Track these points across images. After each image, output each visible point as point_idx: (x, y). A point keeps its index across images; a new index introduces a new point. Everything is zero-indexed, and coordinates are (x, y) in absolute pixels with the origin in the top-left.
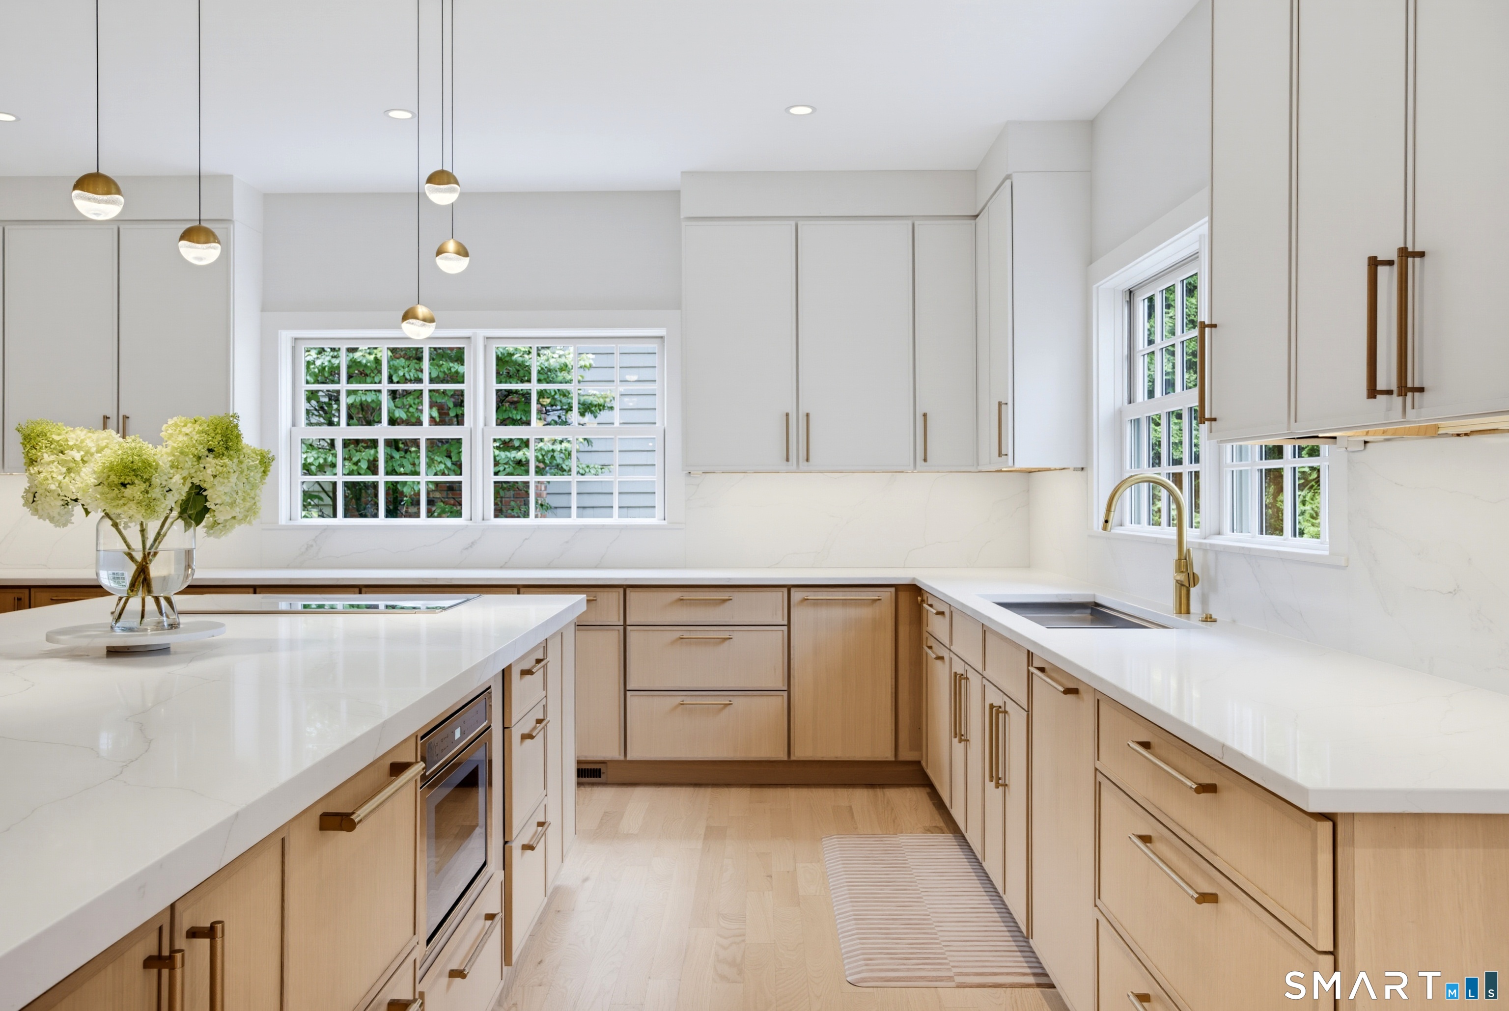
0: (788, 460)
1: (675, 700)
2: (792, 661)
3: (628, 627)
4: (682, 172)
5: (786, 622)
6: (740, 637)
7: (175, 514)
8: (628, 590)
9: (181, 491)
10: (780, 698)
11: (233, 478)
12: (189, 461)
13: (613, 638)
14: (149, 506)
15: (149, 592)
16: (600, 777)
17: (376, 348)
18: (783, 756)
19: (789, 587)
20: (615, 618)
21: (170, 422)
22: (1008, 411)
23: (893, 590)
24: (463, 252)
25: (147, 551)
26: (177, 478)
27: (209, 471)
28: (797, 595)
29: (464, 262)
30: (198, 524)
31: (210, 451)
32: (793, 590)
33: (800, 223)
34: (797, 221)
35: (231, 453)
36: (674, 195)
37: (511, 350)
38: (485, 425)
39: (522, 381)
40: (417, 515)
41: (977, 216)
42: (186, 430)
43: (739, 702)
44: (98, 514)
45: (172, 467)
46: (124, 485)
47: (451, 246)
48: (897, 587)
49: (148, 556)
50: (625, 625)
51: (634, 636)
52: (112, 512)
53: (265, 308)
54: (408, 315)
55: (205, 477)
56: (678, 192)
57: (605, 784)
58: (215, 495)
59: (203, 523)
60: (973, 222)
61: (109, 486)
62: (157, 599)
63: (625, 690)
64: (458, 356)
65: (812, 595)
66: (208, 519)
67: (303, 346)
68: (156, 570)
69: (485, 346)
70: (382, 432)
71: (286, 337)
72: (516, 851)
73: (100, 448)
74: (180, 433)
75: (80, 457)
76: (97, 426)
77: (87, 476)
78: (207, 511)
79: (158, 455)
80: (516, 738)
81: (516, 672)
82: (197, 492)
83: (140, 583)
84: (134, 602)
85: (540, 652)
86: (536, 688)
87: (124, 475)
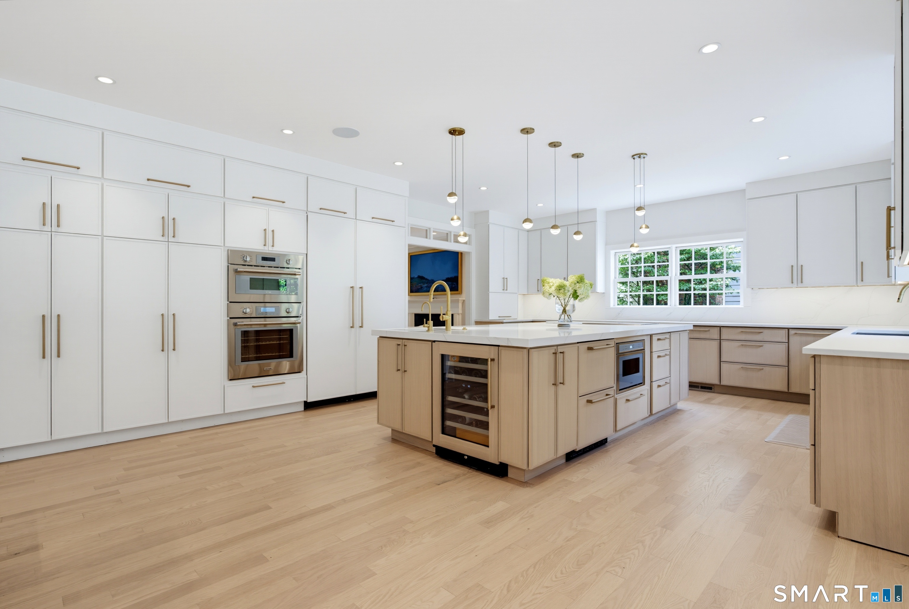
0: (792, 283)
1: (740, 366)
2: (790, 356)
3: (721, 340)
4: (746, 183)
5: (787, 341)
6: (767, 346)
7: (571, 296)
8: (721, 328)
9: (571, 291)
10: (785, 369)
11: (583, 288)
12: (573, 284)
13: (716, 344)
14: (565, 294)
15: (566, 313)
16: (712, 390)
17: (648, 253)
18: (786, 390)
19: (788, 329)
20: (717, 336)
21: (570, 276)
24: (647, 227)
25: (565, 304)
26: (571, 289)
27: (577, 287)
28: (792, 332)
29: (648, 230)
30: (576, 299)
31: (578, 282)
32: (790, 330)
33: (799, 194)
34: (796, 193)
35: (582, 282)
36: (743, 191)
37: (700, 249)
38: (676, 275)
39: (705, 259)
40: (653, 304)
42: (573, 278)
43: (767, 369)
44: (556, 297)
45: (570, 286)
46: (560, 290)
47: (644, 226)
49: (566, 305)
50: (720, 339)
51: (724, 343)
52: (558, 296)
53: (606, 244)
54: (632, 246)
55: (576, 288)
56: (745, 189)
57: (714, 392)
58: (579, 292)
59: (578, 299)
61: (557, 290)
62: (568, 315)
63: (720, 362)
64: (666, 253)
65: (798, 332)
66: (579, 298)
67: (618, 254)
68: (567, 309)
69: (676, 250)
70: (655, 279)
71: (612, 252)
72: (655, 385)
73: (556, 282)
74: (572, 278)
75: (551, 284)
76: (555, 277)
77: (553, 288)
78: (578, 296)
79: (567, 283)
80: (655, 356)
81: (655, 338)
82: (575, 291)
83: (564, 311)
84: (563, 316)
85: (667, 336)
86: (665, 344)
87: (560, 288)
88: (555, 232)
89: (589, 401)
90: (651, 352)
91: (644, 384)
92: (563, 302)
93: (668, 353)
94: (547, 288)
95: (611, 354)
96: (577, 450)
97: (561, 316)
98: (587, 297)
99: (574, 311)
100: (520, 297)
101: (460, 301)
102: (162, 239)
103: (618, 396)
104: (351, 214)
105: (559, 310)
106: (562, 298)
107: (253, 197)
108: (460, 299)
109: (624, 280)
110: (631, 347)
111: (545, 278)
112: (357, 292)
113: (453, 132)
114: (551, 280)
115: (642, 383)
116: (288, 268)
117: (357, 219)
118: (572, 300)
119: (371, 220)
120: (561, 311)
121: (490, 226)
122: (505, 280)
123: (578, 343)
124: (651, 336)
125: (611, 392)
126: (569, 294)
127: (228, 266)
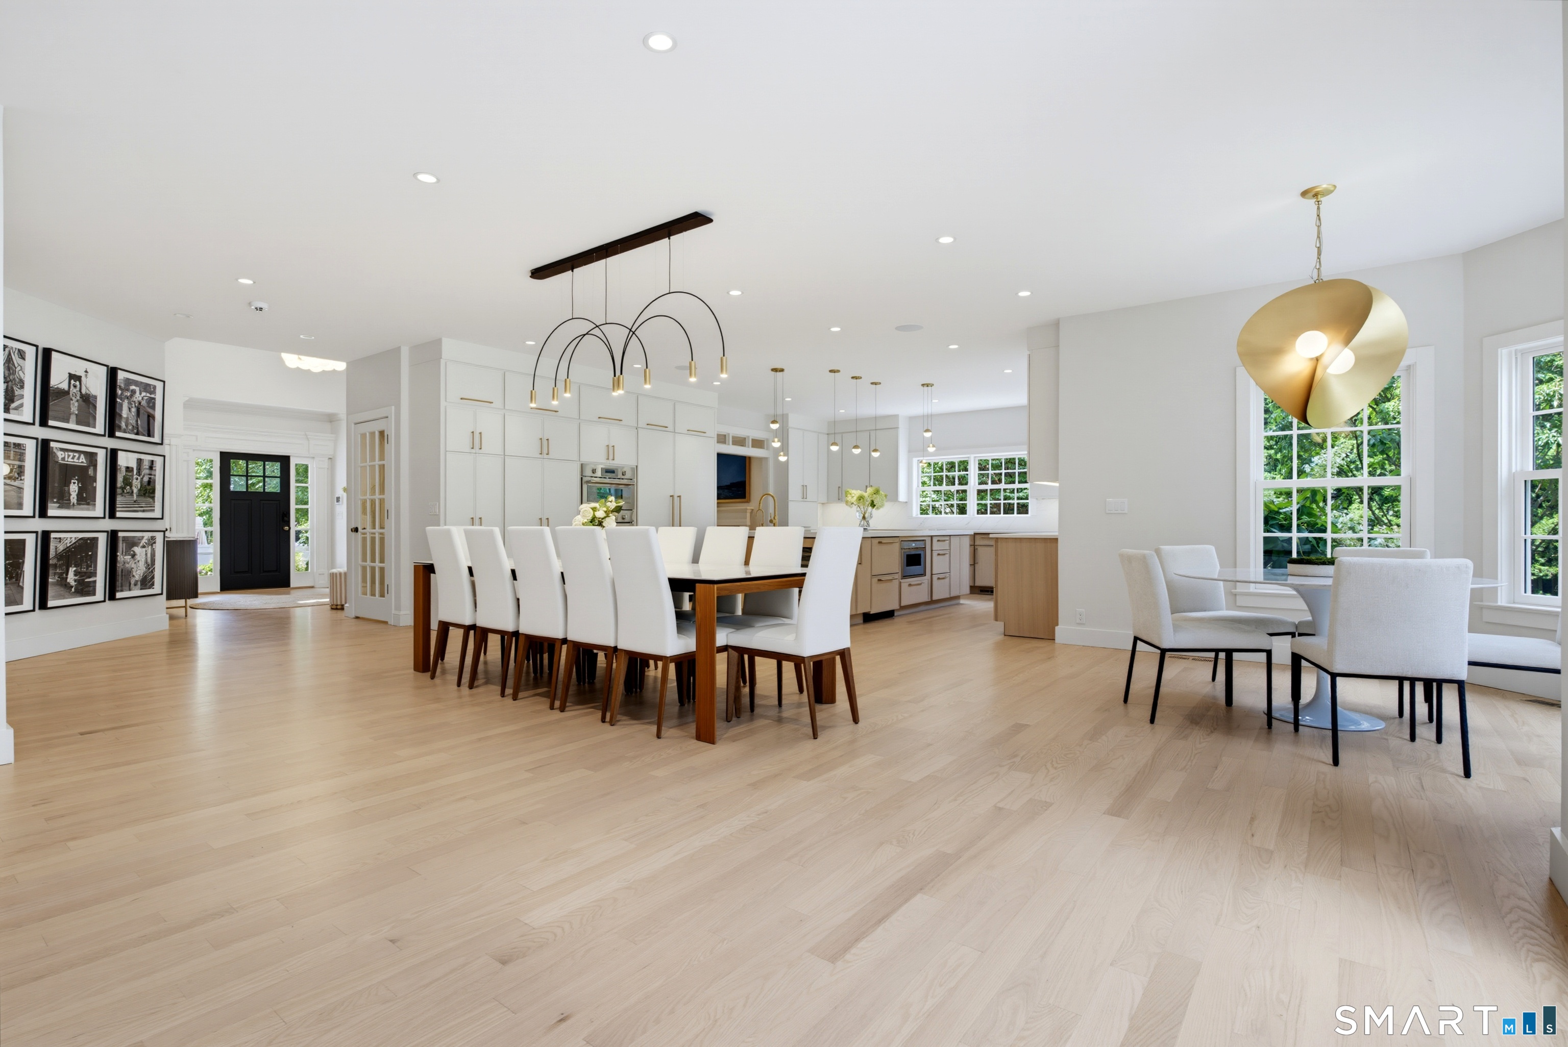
7: (870, 505)
9: (869, 501)
12: (871, 496)
14: (863, 504)
21: (868, 489)
25: (864, 511)
26: (869, 499)
27: (874, 498)
30: (873, 508)
31: (874, 494)
38: (974, 485)
44: (857, 506)
45: (868, 497)
47: (931, 445)
53: (909, 451)
58: (878, 502)
62: (868, 519)
64: (966, 463)
66: (875, 507)
67: (920, 462)
69: (974, 460)
70: (955, 488)
72: (935, 577)
73: (856, 493)
74: (870, 490)
75: (853, 495)
76: (857, 489)
77: (855, 498)
78: (875, 505)
79: (866, 495)
80: (935, 554)
81: (935, 540)
82: (873, 502)
83: (864, 518)
84: (863, 521)
85: (947, 538)
86: (945, 545)
87: (860, 498)
88: (857, 451)
89: (880, 580)
90: (932, 550)
91: (925, 575)
92: (863, 509)
93: (948, 553)
94: (849, 498)
95: (896, 547)
96: (871, 613)
97: (861, 521)
98: (882, 506)
99: (871, 517)
100: (819, 506)
101: (748, 511)
102: (540, 456)
103: (902, 581)
104: (670, 428)
105: (859, 516)
106: (862, 507)
107: (599, 418)
108: (748, 508)
109: (938, 488)
110: (914, 545)
111: (848, 490)
112: (676, 500)
113: (775, 370)
114: (854, 492)
115: (924, 574)
116: (623, 479)
117: (676, 431)
118: (870, 508)
119: (686, 432)
120: (861, 518)
121: (790, 430)
122: (804, 487)
123: (872, 537)
124: (932, 537)
125: (898, 576)
126: (867, 503)
127: (582, 478)
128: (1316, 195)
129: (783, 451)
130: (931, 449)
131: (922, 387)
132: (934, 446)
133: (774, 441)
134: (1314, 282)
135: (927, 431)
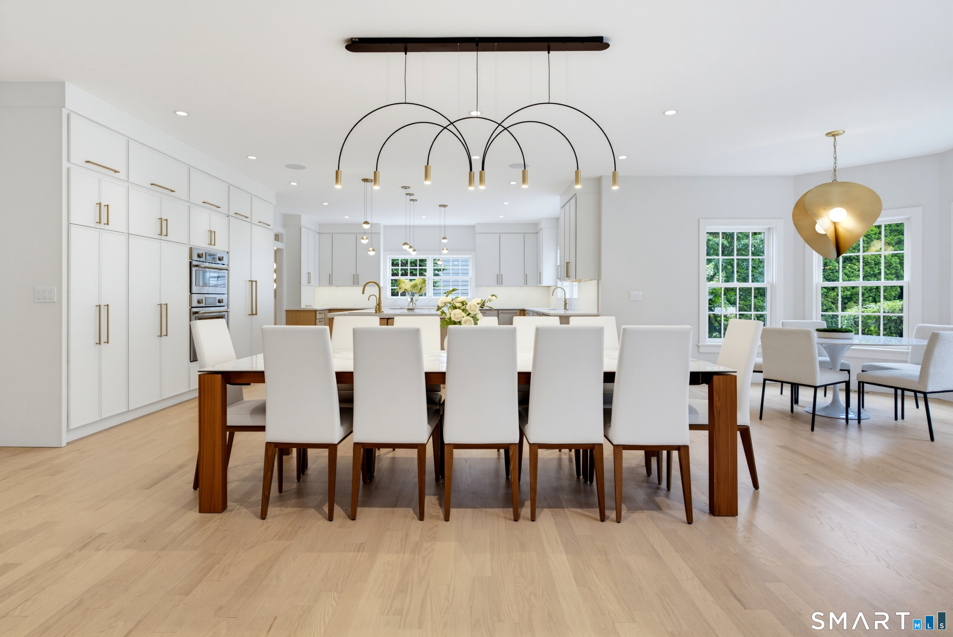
0: (498, 284)
19: (498, 310)
22: (541, 274)
23: (519, 310)
28: (500, 312)
33: (501, 234)
34: (500, 234)
36: (474, 228)
38: (431, 276)
41: (538, 233)
47: (445, 249)
48: (520, 310)
60: (537, 234)
65: (502, 311)
67: (392, 259)
69: (432, 259)
71: (388, 256)
102: (158, 237)
104: (249, 219)
107: (204, 203)
112: (254, 285)
116: (220, 264)
117: (252, 223)
119: (259, 224)
121: (302, 228)
122: (309, 274)
127: (190, 262)
128: (834, 136)
129: (372, 247)
130: (445, 252)
131: (439, 207)
132: (447, 249)
133: (363, 239)
134: (832, 182)
135: (444, 238)
